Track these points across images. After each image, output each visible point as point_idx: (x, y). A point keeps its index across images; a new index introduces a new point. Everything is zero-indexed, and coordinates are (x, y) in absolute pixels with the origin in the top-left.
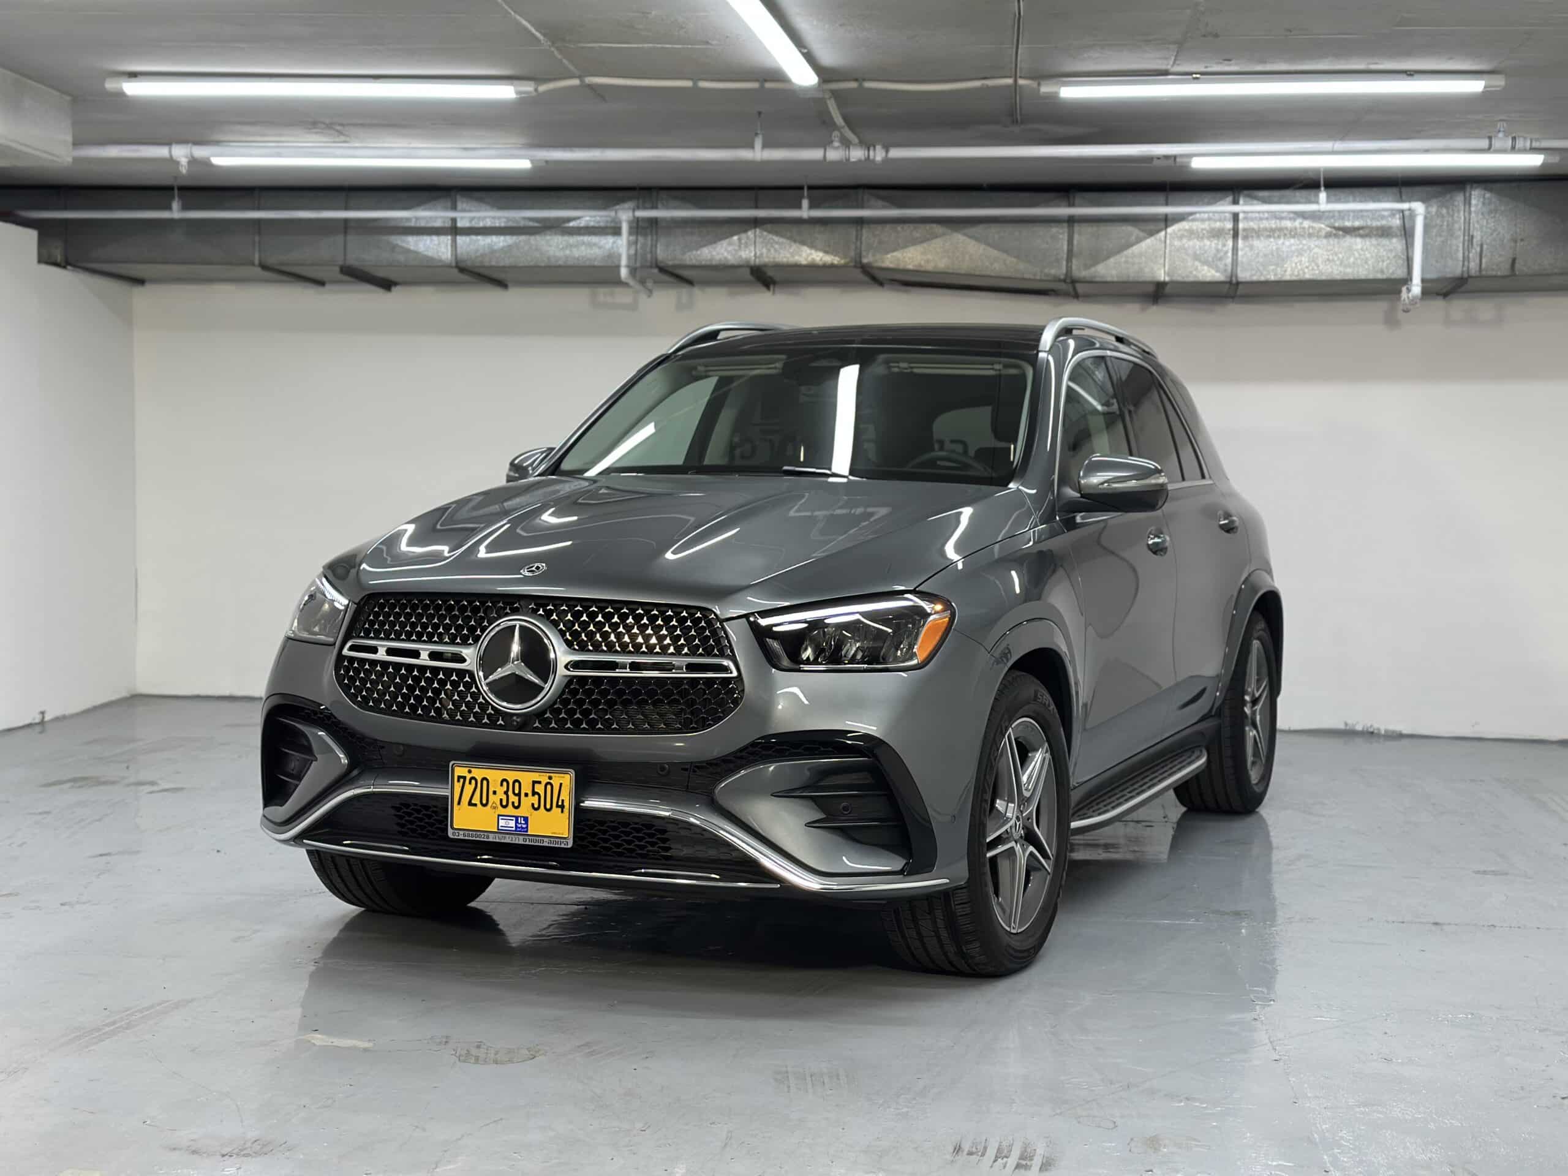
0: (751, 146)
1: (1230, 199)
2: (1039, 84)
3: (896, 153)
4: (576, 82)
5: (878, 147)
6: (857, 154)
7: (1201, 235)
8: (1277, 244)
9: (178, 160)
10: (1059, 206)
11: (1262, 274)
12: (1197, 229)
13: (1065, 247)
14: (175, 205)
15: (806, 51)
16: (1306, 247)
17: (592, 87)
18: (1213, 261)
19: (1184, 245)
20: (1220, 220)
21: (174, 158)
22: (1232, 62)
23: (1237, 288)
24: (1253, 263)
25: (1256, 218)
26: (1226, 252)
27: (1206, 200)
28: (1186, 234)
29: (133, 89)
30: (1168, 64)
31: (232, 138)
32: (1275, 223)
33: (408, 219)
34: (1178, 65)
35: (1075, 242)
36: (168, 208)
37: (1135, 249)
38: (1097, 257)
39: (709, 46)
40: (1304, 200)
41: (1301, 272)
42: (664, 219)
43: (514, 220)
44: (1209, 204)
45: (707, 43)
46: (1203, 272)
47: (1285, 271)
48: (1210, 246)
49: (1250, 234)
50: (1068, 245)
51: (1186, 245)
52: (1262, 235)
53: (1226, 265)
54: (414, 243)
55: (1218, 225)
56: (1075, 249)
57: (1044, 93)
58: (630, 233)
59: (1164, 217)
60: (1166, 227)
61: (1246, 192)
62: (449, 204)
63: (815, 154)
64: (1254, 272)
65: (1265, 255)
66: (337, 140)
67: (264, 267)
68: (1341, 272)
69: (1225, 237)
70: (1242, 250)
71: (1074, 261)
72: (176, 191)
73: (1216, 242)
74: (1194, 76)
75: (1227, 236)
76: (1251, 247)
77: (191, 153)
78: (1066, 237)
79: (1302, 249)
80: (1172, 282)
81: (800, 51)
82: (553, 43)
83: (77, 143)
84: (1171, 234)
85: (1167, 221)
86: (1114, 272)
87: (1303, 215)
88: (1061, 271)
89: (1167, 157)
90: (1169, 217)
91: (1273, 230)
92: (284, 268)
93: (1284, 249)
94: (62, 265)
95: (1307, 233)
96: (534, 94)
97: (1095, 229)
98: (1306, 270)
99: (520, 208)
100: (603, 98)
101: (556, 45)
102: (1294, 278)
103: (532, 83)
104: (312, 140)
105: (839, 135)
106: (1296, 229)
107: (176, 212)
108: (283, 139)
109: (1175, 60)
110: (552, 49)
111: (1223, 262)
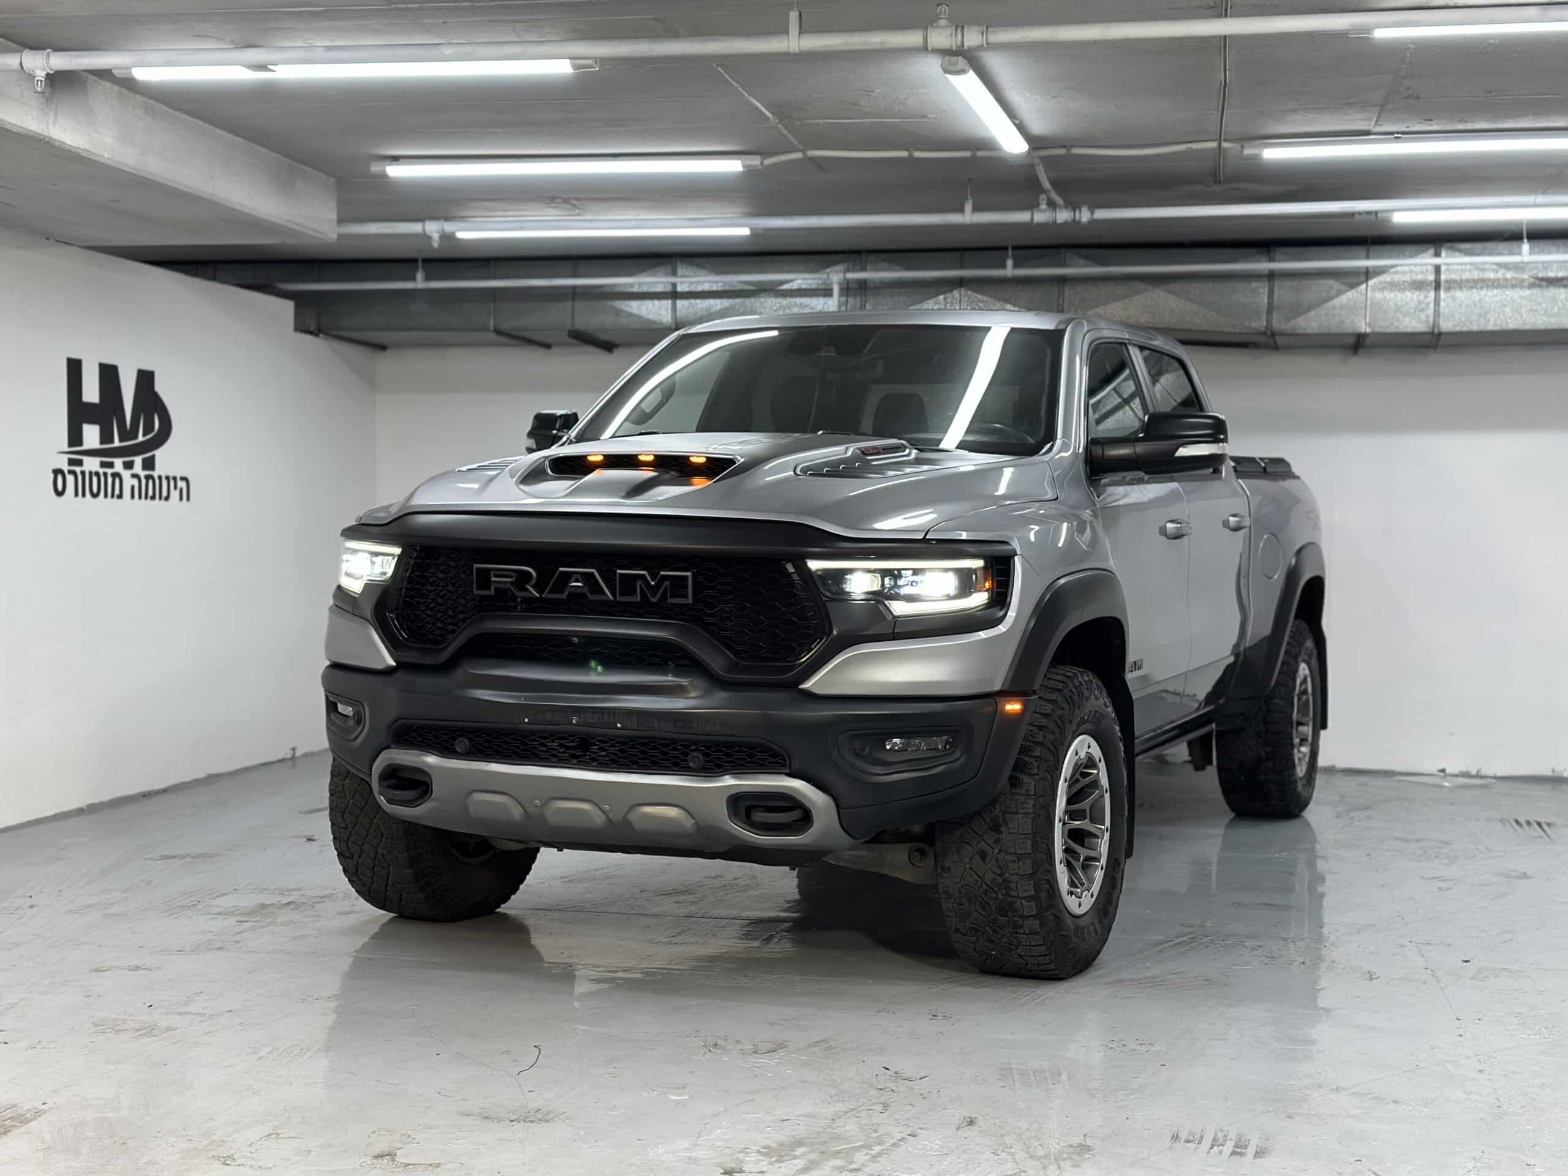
0: (961, 210)
1: (1431, 251)
2: (1243, 146)
3: (1101, 214)
4: (798, 155)
5: (1084, 209)
6: (1063, 216)
7: (1403, 287)
8: (1480, 295)
9: (431, 235)
10: (1260, 261)
11: (1464, 325)
12: (1398, 282)
13: (1266, 300)
14: (420, 276)
15: (1017, 122)
16: (1508, 298)
17: (812, 159)
18: (1415, 312)
19: (1385, 298)
20: (1421, 272)
21: (427, 231)
22: (1435, 121)
23: (1439, 339)
24: (1456, 314)
25: (1458, 269)
26: (1428, 304)
27: (1407, 254)
28: (1387, 286)
29: (395, 171)
30: (1369, 125)
31: (476, 214)
32: (1478, 275)
33: (631, 285)
34: (1380, 125)
35: (1276, 296)
36: (414, 279)
37: (1336, 302)
38: (1299, 310)
39: (926, 120)
40: (1507, 252)
41: (1504, 323)
42: (873, 281)
43: (731, 284)
44: (1411, 256)
45: (924, 116)
46: (1405, 324)
47: (1489, 321)
48: (1412, 299)
49: (1452, 285)
50: (1269, 298)
51: (1388, 298)
52: (1465, 287)
53: (1428, 316)
54: (636, 307)
55: (1419, 277)
56: (1276, 301)
57: (1248, 155)
58: (841, 295)
59: (1365, 270)
60: (1367, 281)
61: (1449, 245)
62: (670, 271)
63: (1023, 217)
64: (1456, 323)
65: (1467, 306)
66: (573, 213)
67: (498, 332)
68: (1545, 321)
69: (1426, 289)
70: (1444, 300)
71: (1275, 315)
72: (420, 263)
73: (1417, 293)
74: (1396, 135)
75: (1429, 288)
76: (1454, 299)
77: (443, 226)
78: (1266, 291)
79: (1505, 300)
80: (1373, 334)
81: (1014, 123)
82: (781, 121)
83: (341, 221)
84: (1372, 287)
85: (1367, 274)
86: (1315, 325)
87: (1506, 266)
88: (1260, 324)
89: (1368, 213)
90: (1370, 269)
91: (1475, 282)
92: (515, 333)
93: (1487, 299)
94: (315, 333)
95: (1510, 283)
96: (760, 167)
97: (1295, 283)
98: (1509, 321)
99: (736, 273)
100: (822, 168)
101: (782, 123)
102: (1497, 328)
103: (758, 157)
104: (550, 213)
105: (1046, 199)
106: (1498, 280)
107: (420, 282)
108: (523, 213)
109: (1377, 121)
110: (780, 126)
111: (1425, 313)
